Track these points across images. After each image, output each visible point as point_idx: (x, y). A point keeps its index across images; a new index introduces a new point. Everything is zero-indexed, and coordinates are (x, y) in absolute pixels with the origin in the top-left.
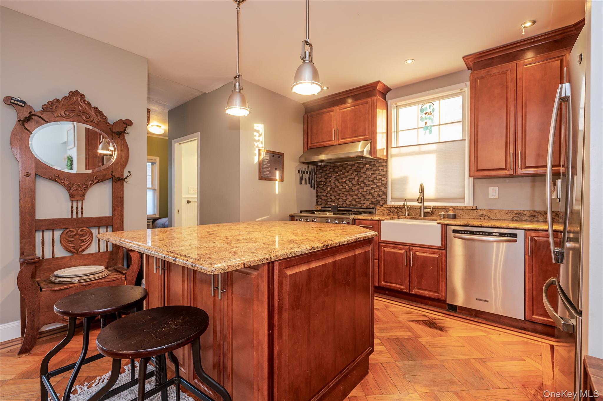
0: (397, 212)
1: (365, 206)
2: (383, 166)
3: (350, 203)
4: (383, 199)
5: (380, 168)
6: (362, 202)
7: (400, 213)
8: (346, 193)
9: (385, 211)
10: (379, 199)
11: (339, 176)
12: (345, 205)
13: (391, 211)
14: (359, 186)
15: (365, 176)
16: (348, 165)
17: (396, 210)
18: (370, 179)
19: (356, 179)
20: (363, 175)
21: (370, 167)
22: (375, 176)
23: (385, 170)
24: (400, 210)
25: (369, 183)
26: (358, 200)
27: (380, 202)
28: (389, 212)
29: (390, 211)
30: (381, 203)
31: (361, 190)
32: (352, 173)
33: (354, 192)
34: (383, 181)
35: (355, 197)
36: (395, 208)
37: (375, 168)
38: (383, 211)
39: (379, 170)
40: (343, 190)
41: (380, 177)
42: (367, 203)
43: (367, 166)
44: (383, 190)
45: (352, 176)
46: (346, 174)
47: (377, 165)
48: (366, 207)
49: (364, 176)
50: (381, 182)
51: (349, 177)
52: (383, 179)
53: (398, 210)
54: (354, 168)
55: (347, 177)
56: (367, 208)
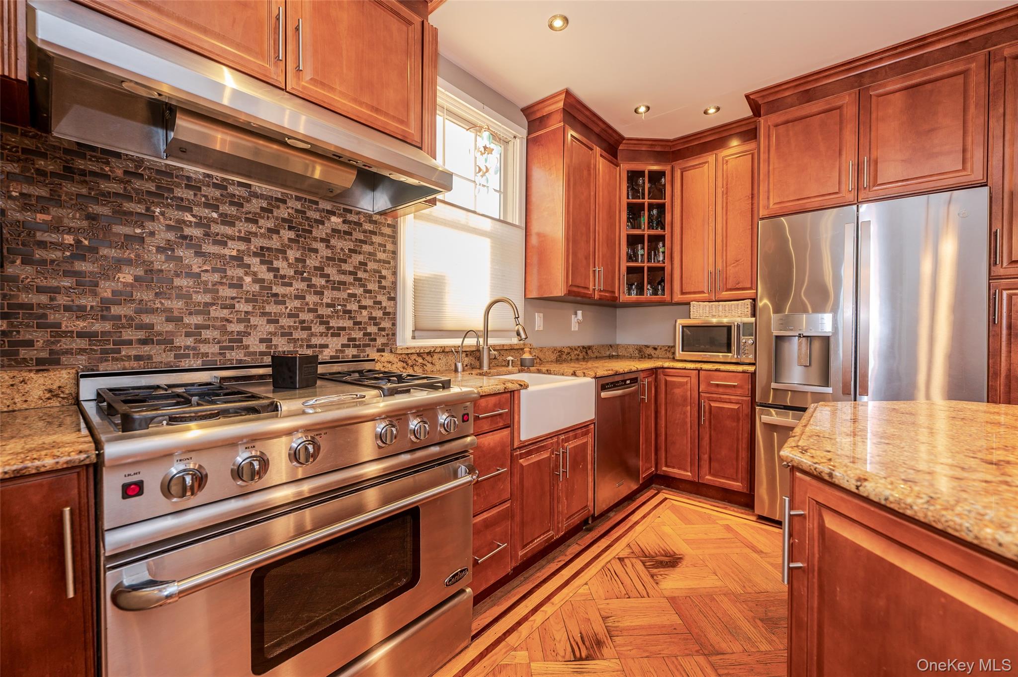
0: (423, 365)
1: (326, 355)
2: (382, 235)
3: (263, 348)
4: (383, 329)
5: (376, 239)
6: (315, 341)
7: (429, 365)
8: (243, 307)
9: (395, 366)
10: (372, 329)
11: (202, 223)
12: (236, 355)
13: (410, 362)
14: (303, 286)
15: (328, 253)
16: (256, 195)
17: (420, 360)
18: (345, 267)
19: (292, 254)
20: (320, 246)
21: (345, 227)
22: (360, 258)
23: (389, 247)
24: (429, 358)
25: (343, 278)
26: (299, 334)
27: (375, 340)
28: (404, 368)
29: (407, 365)
30: (380, 341)
31: (311, 299)
32: (274, 231)
33: (284, 303)
34: (384, 277)
35: (285, 322)
36: (419, 354)
37: (361, 237)
38: (389, 365)
39: (372, 243)
40: (226, 292)
41: (375, 266)
42: (335, 344)
43: (334, 219)
44: (384, 304)
45: (274, 243)
46: (243, 227)
47: (368, 227)
48: (332, 357)
49: (324, 252)
50: (380, 282)
51: (257, 243)
52: (384, 272)
53: (423, 359)
54: (283, 212)
55: (247, 240)
56: (334, 361)
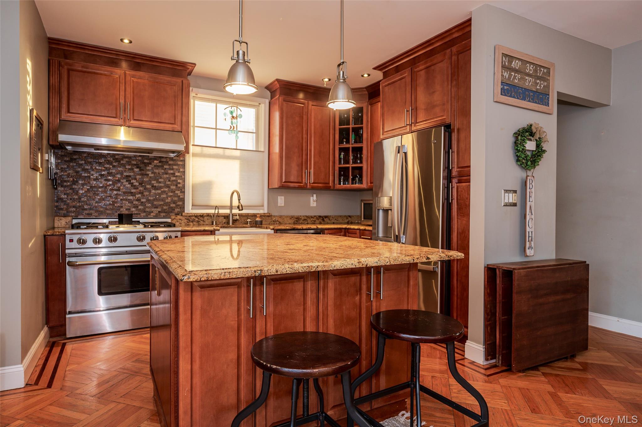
0: (198, 222)
2: (178, 165)
3: (127, 212)
4: (179, 205)
5: (175, 167)
6: (147, 210)
7: (201, 222)
8: (120, 197)
9: (183, 221)
10: (173, 205)
11: (107, 169)
13: (191, 220)
14: (142, 189)
15: (153, 175)
17: (197, 219)
18: (161, 180)
19: (138, 177)
20: (149, 173)
21: (160, 164)
22: (167, 176)
23: (181, 170)
24: (202, 219)
25: (159, 185)
26: (141, 207)
27: (174, 210)
28: (188, 222)
29: (190, 221)
30: (177, 210)
31: (146, 194)
32: (131, 169)
33: (135, 196)
34: (179, 183)
35: (135, 202)
36: (196, 216)
37: (167, 167)
38: (180, 221)
39: (173, 169)
40: (115, 193)
41: (174, 178)
42: (156, 211)
43: (155, 162)
44: (179, 194)
45: (131, 174)
46: (120, 170)
47: (171, 162)
48: (154, 216)
49: (151, 175)
50: (177, 185)
51: (125, 174)
52: (179, 181)
53: (198, 219)
54: (134, 162)
55: (122, 174)
